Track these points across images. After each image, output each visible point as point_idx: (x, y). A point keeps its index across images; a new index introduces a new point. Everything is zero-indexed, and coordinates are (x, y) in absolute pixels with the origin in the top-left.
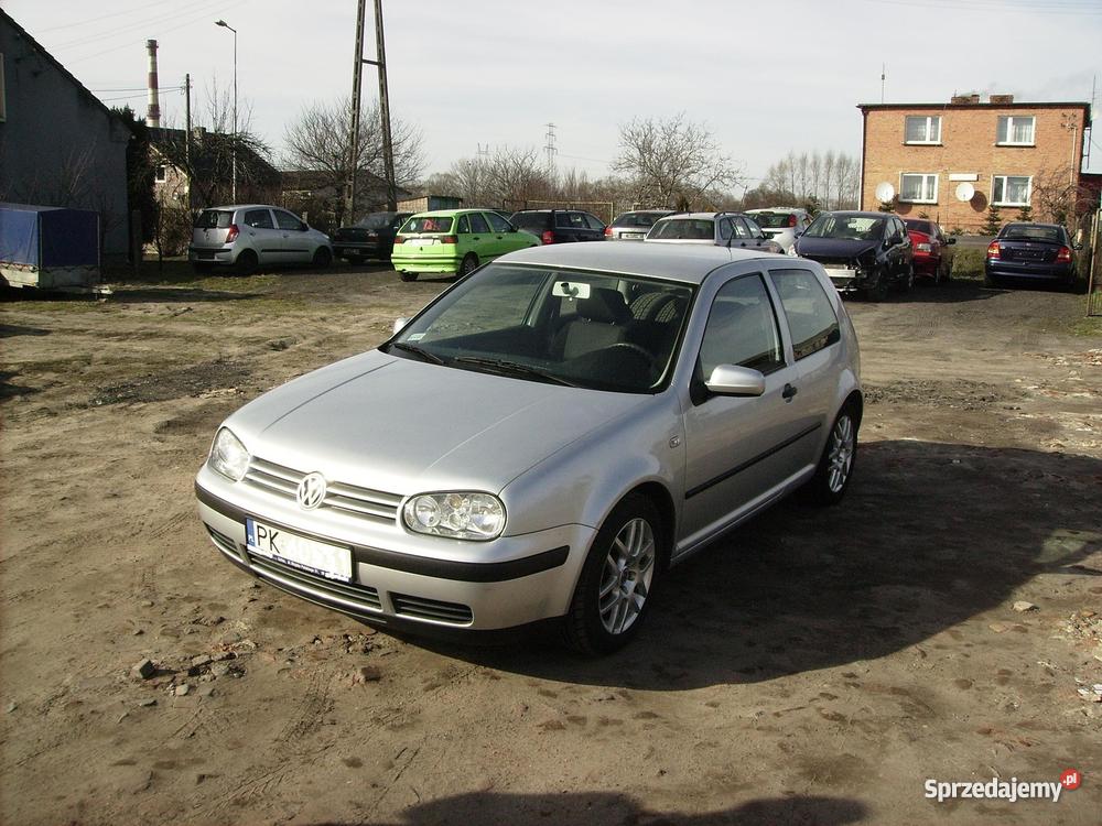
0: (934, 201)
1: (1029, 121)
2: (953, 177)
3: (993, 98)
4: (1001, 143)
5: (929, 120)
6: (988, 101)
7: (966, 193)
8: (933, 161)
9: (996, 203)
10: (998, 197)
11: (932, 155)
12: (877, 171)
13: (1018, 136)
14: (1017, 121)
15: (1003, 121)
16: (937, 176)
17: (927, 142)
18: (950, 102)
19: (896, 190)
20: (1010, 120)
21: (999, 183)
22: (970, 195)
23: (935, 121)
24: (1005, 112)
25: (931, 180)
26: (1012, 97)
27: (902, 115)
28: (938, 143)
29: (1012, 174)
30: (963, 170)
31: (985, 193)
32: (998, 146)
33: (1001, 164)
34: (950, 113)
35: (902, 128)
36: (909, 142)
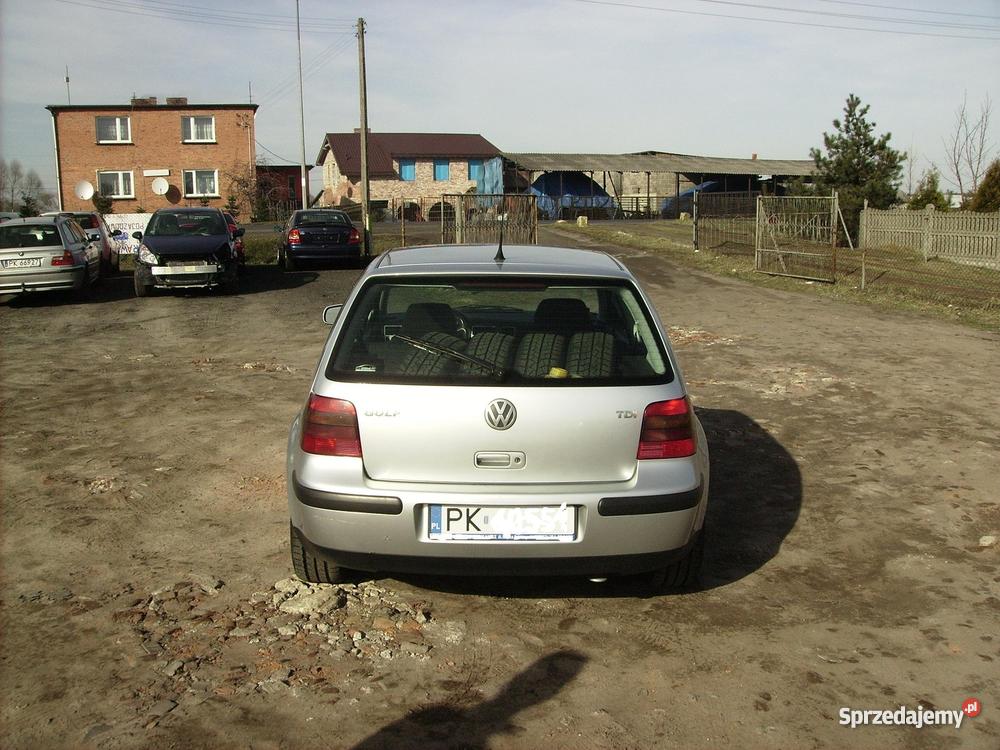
0: (132, 196)
1: (209, 121)
2: (147, 173)
3: (168, 100)
4: (187, 141)
5: (118, 121)
6: (165, 103)
7: (161, 187)
8: (127, 159)
9: (188, 195)
10: (189, 190)
11: (126, 153)
12: (73, 170)
13: (200, 135)
14: (200, 121)
15: (186, 121)
16: (132, 173)
17: (119, 141)
18: (130, 104)
19: (95, 187)
20: (192, 120)
21: (188, 176)
22: (165, 189)
23: (124, 122)
24: (187, 113)
25: (126, 178)
26: (186, 99)
27: (91, 116)
28: (129, 141)
29: (201, 168)
30: (156, 166)
31: (178, 187)
32: (184, 144)
33: (190, 161)
34: (137, 114)
35: (93, 129)
36: (101, 142)
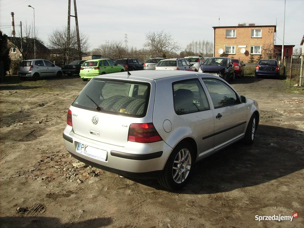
0: (234, 53)
1: (260, 31)
2: (239, 47)
3: (249, 24)
4: (252, 37)
5: (232, 31)
6: (248, 25)
7: (243, 51)
8: (234, 42)
9: (251, 54)
10: (252, 52)
11: (234, 40)
12: (218, 45)
13: (257, 35)
14: (256, 31)
15: (253, 31)
16: (235, 46)
17: (232, 37)
18: (238, 26)
19: (224, 50)
20: (255, 30)
21: (252, 48)
22: (244, 51)
23: (234, 31)
24: (253, 28)
25: (233, 48)
26: (255, 24)
27: (225, 30)
28: (235, 37)
29: (256, 45)
30: (242, 44)
31: (248, 51)
32: (252, 38)
33: (253, 43)
34: (238, 29)
35: (225, 33)
36: (227, 37)
